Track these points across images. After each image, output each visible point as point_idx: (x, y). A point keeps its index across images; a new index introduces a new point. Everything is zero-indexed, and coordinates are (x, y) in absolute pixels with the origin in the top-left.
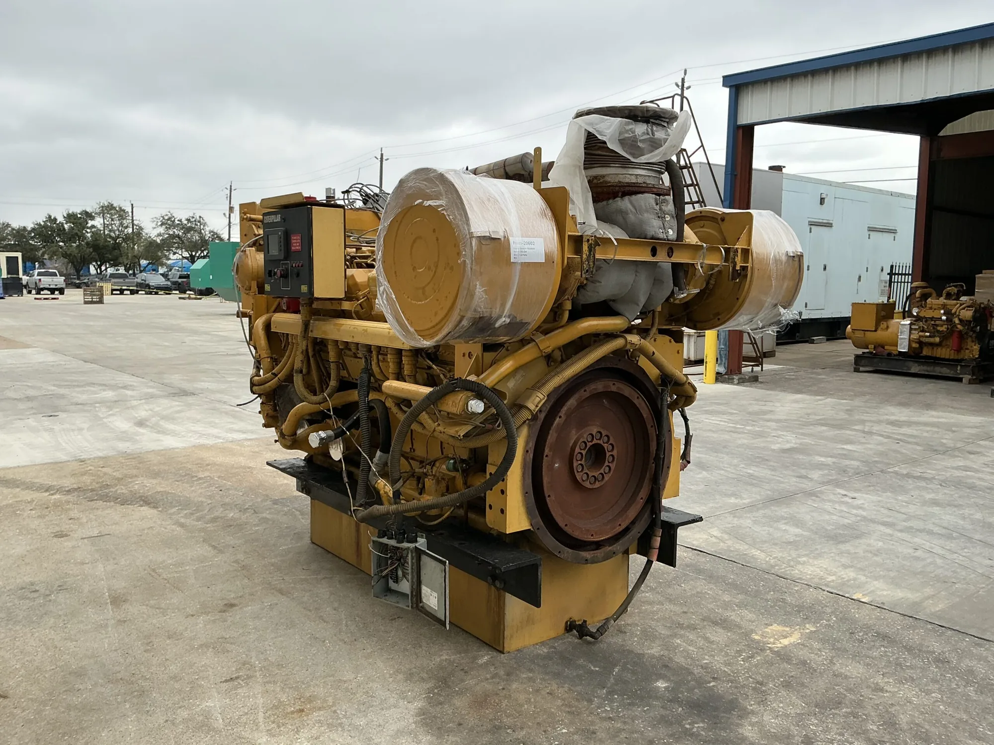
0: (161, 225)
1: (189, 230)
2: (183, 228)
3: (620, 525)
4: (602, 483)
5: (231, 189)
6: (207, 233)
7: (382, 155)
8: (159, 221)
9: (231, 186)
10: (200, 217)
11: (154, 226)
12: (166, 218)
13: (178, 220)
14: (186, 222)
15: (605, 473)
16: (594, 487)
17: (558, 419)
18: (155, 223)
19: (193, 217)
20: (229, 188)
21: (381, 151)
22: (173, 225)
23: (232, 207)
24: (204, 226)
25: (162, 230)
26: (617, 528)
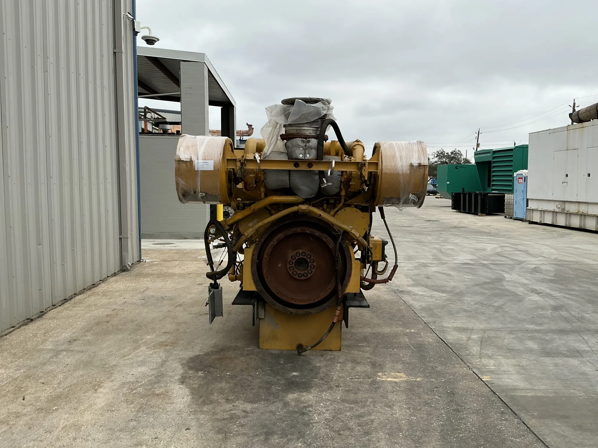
0: (437, 157)
1: (452, 158)
2: (449, 157)
3: (314, 300)
4: (306, 278)
5: (479, 133)
6: (462, 160)
7: (574, 104)
8: (435, 154)
9: (479, 131)
10: (459, 151)
11: (433, 157)
12: (440, 152)
13: (446, 154)
14: (450, 154)
15: (309, 273)
16: (301, 279)
17: (272, 242)
18: (433, 155)
19: (455, 151)
20: (478, 133)
21: (574, 101)
22: (444, 156)
23: (479, 144)
24: (461, 156)
25: (436, 159)
26: (312, 301)
